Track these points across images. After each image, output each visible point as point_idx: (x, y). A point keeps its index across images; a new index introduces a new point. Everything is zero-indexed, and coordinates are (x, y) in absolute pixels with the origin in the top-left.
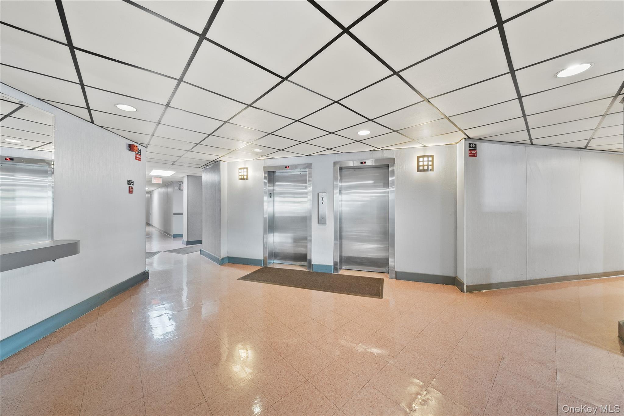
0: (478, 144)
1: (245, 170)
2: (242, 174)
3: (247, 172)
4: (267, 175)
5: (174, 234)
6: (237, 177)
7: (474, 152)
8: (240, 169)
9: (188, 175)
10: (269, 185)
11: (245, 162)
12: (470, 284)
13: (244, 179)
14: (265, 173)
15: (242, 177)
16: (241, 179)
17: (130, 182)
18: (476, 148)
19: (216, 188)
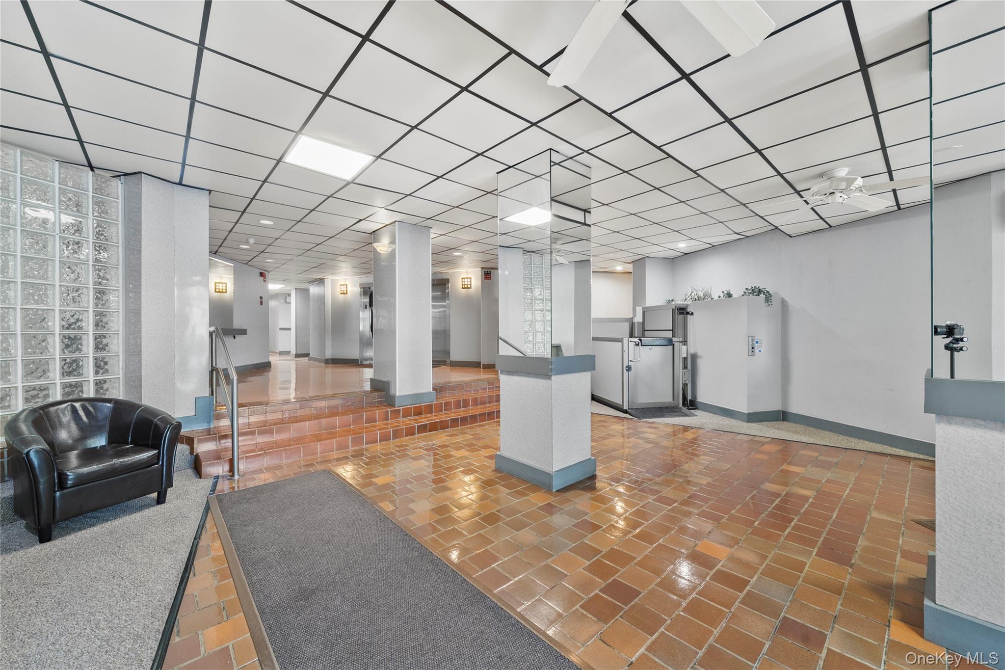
0: (492, 271)
1: (345, 286)
2: (343, 289)
3: (347, 288)
4: (362, 290)
5: (280, 350)
6: (339, 292)
7: (489, 277)
8: (341, 285)
9: (296, 289)
10: (365, 297)
11: (345, 280)
12: (486, 363)
13: (344, 294)
14: (361, 288)
15: (343, 292)
16: (342, 294)
17: (261, 298)
18: (490, 273)
19: (321, 299)
